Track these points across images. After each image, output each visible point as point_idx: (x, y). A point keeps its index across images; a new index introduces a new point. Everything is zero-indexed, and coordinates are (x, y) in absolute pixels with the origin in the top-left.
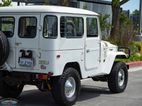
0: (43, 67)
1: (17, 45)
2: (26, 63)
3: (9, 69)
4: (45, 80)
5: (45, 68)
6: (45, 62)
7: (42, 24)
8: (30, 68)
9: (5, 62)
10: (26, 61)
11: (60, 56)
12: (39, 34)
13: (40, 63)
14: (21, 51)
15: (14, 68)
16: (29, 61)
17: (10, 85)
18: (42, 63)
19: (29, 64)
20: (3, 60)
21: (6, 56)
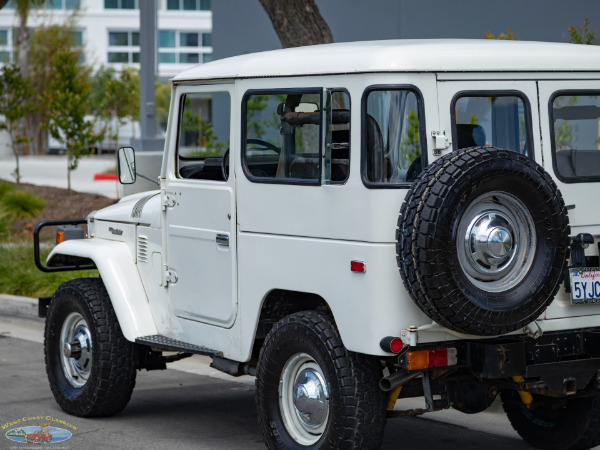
10: (596, 279)
15: (540, 318)
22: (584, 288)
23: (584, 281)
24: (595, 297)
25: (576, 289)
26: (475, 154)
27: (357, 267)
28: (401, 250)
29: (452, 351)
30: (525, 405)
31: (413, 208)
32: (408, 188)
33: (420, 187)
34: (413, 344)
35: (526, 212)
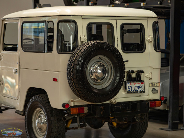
5: (157, 92)
10: (135, 85)
13: (152, 86)
16: (139, 85)
18: (154, 86)
19: (140, 89)
22: (131, 88)
23: (131, 85)
24: (135, 91)
25: (129, 88)
26: (93, 43)
27: (55, 80)
28: (68, 74)
29: (86, 108)
30: (114, 126)
31: (72, 60)
32: (71, 53)
33: (74, 53)
34: (72, 105)
35: (110, 62)
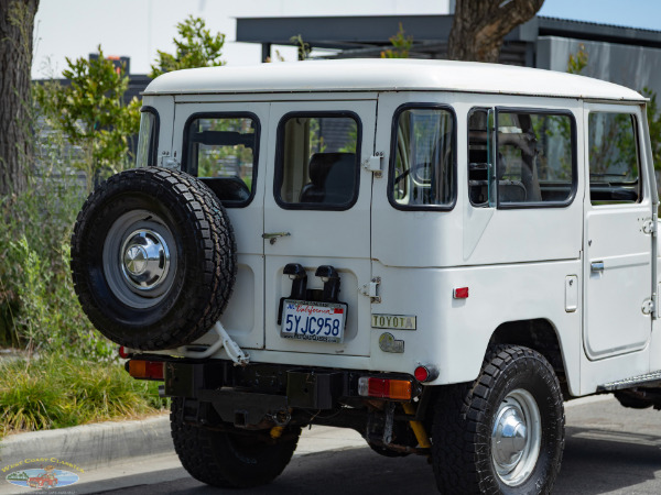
0: (390, 345)
1: (272, 242)
2: (314, 326)
3: (234, 353)
4: (398, 406)
5: (399, 348)
6: (400, 321)
7: (384, 145)
8: (332, 348)
9: (214, 323)
10: (313, 315)
11: (470, 292)
12: (372, 190)
13: (378, 325)
14: (289, 269)
15: (255, 346)
16: (324, 316)
17: (237, 426)
18: (386, 325)
19: (326, 329)
20: (206, 311)
21: (219, 292)
22: (298, 322)
23: (299, 315)
24: (308, 333)
25: (288, 321)
